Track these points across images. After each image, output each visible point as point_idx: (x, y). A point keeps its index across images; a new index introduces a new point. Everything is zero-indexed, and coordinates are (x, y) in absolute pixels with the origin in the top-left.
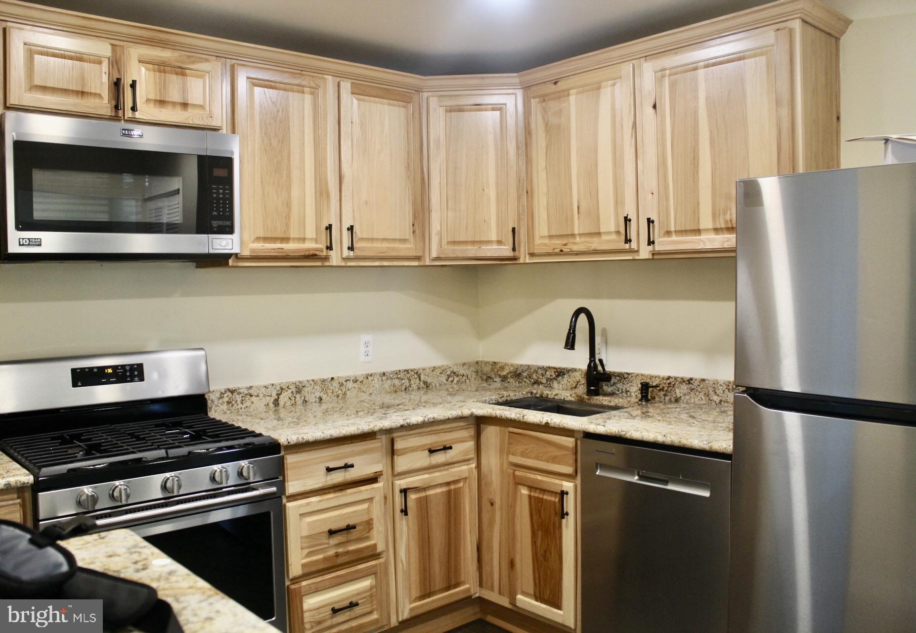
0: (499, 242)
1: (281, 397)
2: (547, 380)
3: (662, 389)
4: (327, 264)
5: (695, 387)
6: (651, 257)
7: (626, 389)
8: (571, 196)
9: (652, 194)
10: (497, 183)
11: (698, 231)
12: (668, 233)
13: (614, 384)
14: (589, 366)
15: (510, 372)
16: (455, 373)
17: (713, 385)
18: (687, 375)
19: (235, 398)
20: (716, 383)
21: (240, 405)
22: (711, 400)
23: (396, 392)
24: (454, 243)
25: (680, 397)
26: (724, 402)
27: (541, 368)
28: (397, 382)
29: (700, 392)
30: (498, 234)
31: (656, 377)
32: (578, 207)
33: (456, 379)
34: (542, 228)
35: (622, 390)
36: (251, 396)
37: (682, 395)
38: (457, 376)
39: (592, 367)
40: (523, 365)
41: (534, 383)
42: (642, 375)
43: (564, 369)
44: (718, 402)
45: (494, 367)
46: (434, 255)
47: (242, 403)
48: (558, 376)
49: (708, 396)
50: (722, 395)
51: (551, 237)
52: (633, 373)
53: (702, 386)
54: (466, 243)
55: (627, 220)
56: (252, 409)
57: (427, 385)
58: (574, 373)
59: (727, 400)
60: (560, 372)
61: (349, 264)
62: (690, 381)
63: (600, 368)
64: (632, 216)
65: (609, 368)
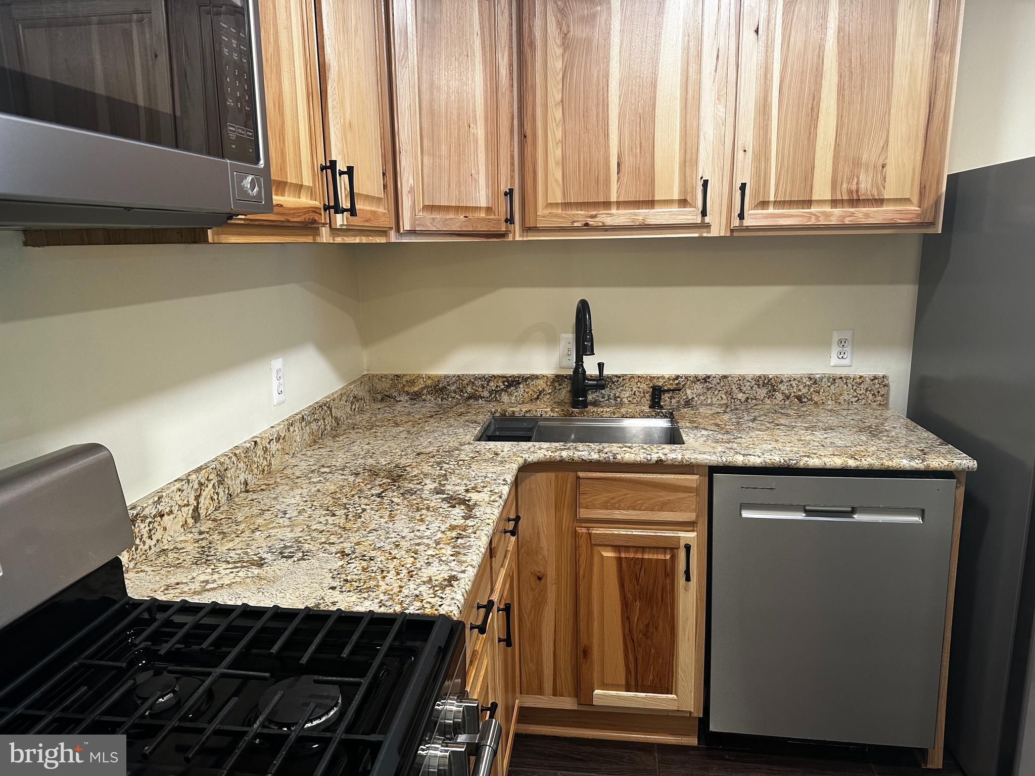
1: (202, 500)
2: (491, 392)
5: (713, 385)
6: (728, 234)
7: (615, 395)
8: (607, 147)
9: (745, 151)
10: (486, 118)
11: (808, 203)
12: (764, 204)
15: (426, 387)
16: (355, 397)
17: (738, 382)
18: (701, 372)
19: (139, 532)
20: (742, 378)
21: (148, 541)
22: (734, 399)
24: (432, 208)
25: (693, 398)
26: (752, 399)
27: (480, 379)
28: (314, 426)
29: (719, 391)
31: (658, 378)
32: (618, 163)
33: (357, 405)
34: (551, 192)
35: (609, 396)
36: (162, 516)
37: (694, 396)
38: (358, 401)
40: (448, 377)
41: (469, 398)
42: (639, 377)
43: (519, 377)
44: (743, 399)
45: (396, 382)
46: (407, 227)
47: (150, 537)
48: (509, 386)
49: (730, 394)
50: (749, 392)
52: (626, 375)
53: (722, 384)
56: (165, 542)
58: (534, 381)
59: (755, 397)
60: (513, 382)
62: (707, 379)
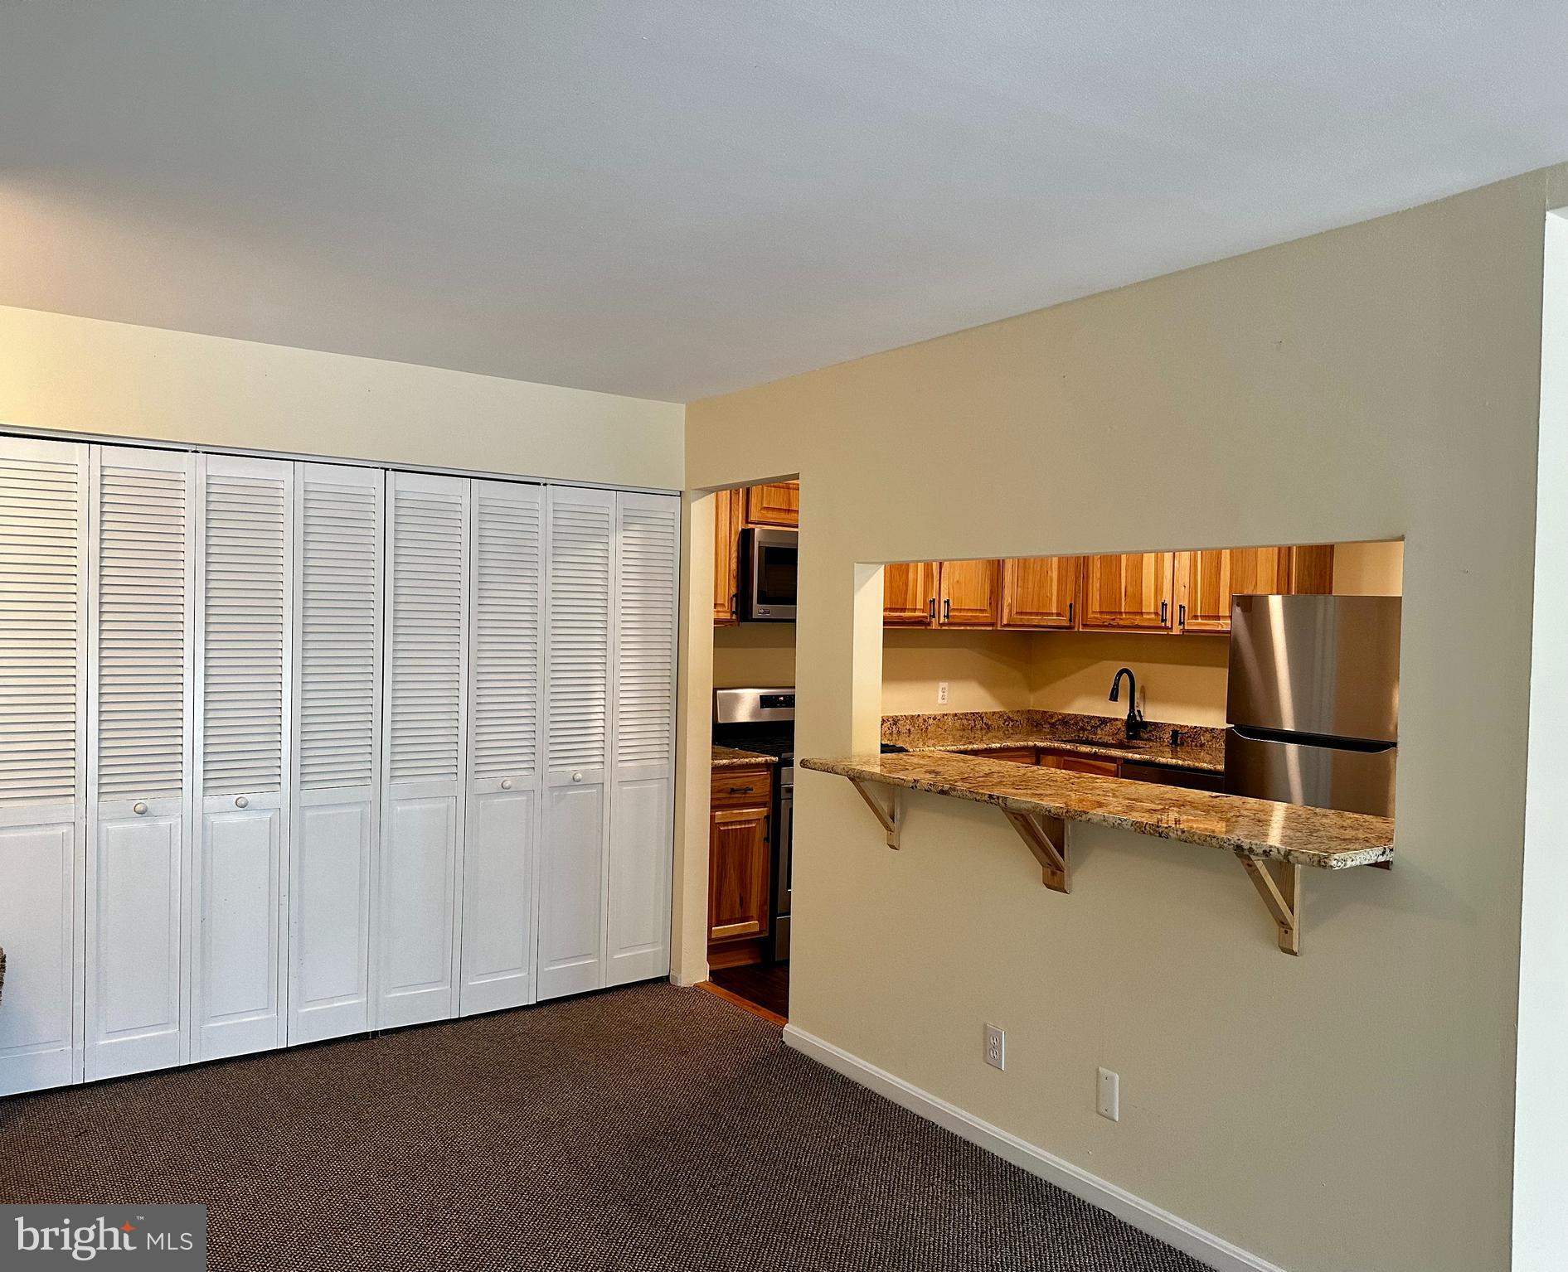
0: (1058, 614)
3: (1190, 737)
4: (929, 628)
5: (1216, 735)
6: (1181, 633)
7: (1160, 734)
8: (1120, 582)
9: (1185, 587)
10: (1059, 568)
11: (1218, 618)
12: (1196, 617)
13: (1150, 731)
14: (1129, 716)
15: (1059, 720)
16: (1010, 718)
18: (1210, 726)
23: (964, 730)
24: (1021, 613)
25: (1204, 743)
27: (1086, 717)
28: (965, 722)
29: (1220, 740)
30: (1057, 608)
31: (1185, 727)
32: (1125, 590)
33: (1011, 724)
34: (1095, 605)
35: (1157, 734)
38: (1012, 721)
39: (1131, 717)
40: (1070, 715)
41: (1081, 730)
42: (1173, 725)
43: (1107, 718)
45: (1044, 715)
46: (1005, 622)
48: (1101, 723)
51: (1101, 613)
52: (1166, 724)
53: (1222, 735)
54: (1031, 614)
55: (1164, 605)
57: (988, 727)
58: (1116, 722)
60: (1104, 721)
61: (944, 628)
62: (1212, 730)
63: (1138, 719)
64: (1168, 602)
65: (1147, 719)
